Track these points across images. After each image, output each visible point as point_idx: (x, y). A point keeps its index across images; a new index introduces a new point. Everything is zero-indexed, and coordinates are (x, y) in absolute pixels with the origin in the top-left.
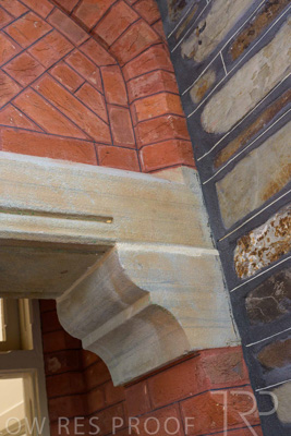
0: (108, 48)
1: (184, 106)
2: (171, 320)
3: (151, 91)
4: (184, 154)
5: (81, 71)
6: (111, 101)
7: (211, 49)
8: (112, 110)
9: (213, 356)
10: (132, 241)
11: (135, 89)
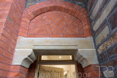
0: (79, 19)
1: (91, 27)
2: (87, 60)
3: (85, 25)
4: (90, 34)
5: (75, 24)
6: (80, 27)
8: (80, 29)
10: (81, 49)
11: (83, 25)
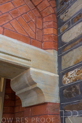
0: (40, 12)
1: (57, 33)
2: (41, 92)
3: (49, 26)
4: (55, 46)
5: (31, 17)
6: (37, 27)
7: (68, 18)
8: (37, 30)
9: (51, 105)
10: (35, 68)
11: (45, 25)
